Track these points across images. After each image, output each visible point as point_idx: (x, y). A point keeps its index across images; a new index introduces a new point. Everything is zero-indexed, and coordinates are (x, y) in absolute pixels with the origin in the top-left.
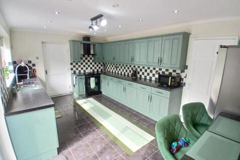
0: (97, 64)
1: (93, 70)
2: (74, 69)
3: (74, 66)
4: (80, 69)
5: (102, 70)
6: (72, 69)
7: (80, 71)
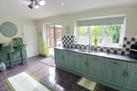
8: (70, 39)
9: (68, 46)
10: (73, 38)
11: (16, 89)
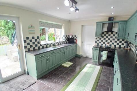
0: (121, 40)
1: (111, 45)
2: (98, 42)
3: (98, 41)
4: (102, 43)
5: (125, 46)
6: (96, 42)
7: (102, 44)
8: (36, 40)
9: (34, 48)
10: (39, 38)
11: (91, 86)
